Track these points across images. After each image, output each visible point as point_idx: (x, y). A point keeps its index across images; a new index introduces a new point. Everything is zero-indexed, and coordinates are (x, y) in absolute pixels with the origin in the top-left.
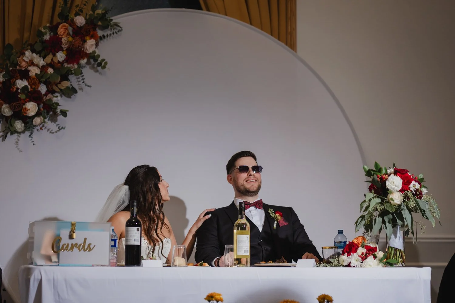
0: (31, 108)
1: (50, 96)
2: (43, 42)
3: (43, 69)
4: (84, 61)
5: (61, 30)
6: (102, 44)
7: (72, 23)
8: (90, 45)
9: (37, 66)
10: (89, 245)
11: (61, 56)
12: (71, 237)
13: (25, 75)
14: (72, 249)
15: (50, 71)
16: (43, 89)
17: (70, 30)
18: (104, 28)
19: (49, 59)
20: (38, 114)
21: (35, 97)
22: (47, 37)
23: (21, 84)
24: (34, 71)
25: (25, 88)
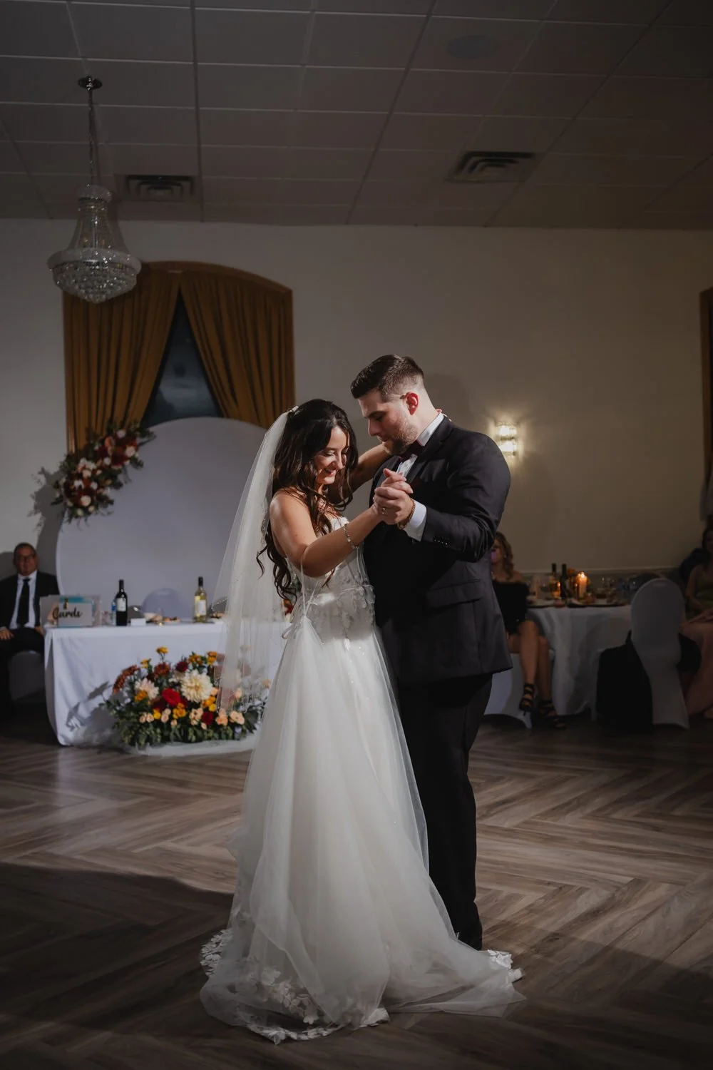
0: (86, 500)
1: (101, 490)
2: (95, 452)
3: (94, 471)
4: (127, 463)
5: (107, 442)
6: (141, 448)
7: (115, 437)
8: (130, 451)
9: (89, 469)
10: (78, 613)
11: (107, 461)
12: (65, 607)
13: (80, 476)
14: (66, 616)
15: (99, 472)
16: (94, 486)
17: (113, 442)
18: (143, 436)
19: (99, 463)
20: (91, 504)
21: (88, 492)
22: (97, 448)
23: (78, 483)
24: (87, 474)
25: (80, 487)
